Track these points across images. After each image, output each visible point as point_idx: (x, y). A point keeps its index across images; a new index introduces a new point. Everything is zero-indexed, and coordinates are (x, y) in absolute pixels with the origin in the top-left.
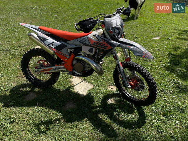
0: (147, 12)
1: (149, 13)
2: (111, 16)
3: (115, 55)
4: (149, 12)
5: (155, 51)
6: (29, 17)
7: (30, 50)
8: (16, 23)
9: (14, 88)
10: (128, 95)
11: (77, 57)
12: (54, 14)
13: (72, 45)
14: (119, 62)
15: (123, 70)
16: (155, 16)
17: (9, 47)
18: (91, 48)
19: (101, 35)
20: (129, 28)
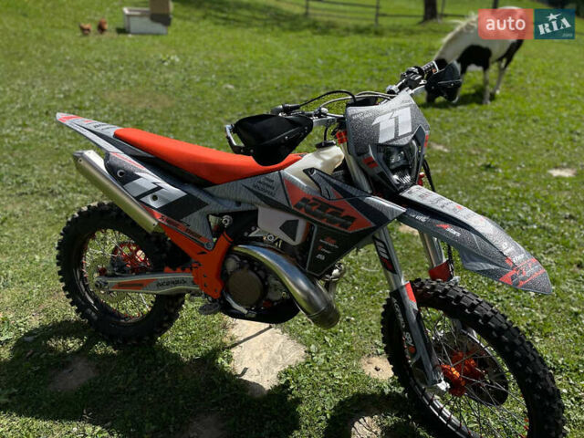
0: (531, 77)
1: (536, 80)
2: (376, 98)
3: (388, 254)
4: (538, 78)
5: (555, 219)
6: (147, 89)
7: (89, 207)
8: (104, 107)
9: (30, 334)
10: (440, 411)
11: (241, 248)
12: (225, 82)
13: (226, 203)
14: (403, 283)
15: (418, 315)
16: (559, 94)
17: (59, 182)
18: (292, 218)
19: (336, 170)
20: (464, 131)
